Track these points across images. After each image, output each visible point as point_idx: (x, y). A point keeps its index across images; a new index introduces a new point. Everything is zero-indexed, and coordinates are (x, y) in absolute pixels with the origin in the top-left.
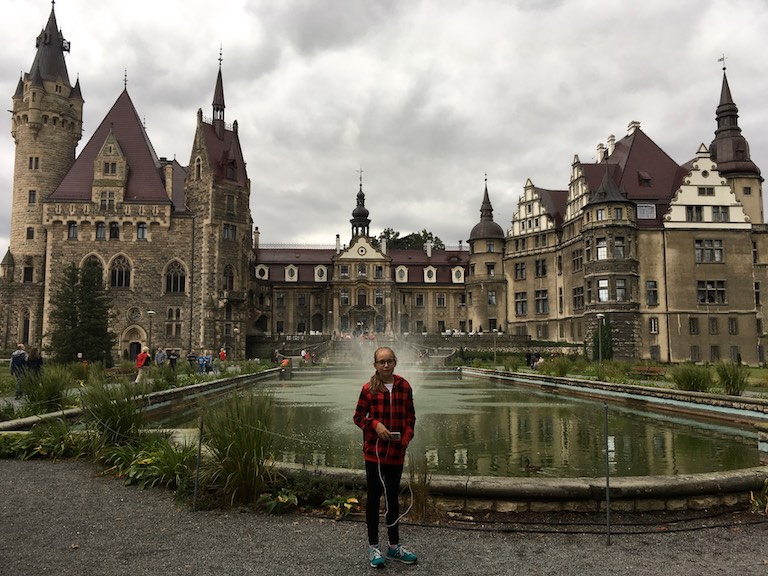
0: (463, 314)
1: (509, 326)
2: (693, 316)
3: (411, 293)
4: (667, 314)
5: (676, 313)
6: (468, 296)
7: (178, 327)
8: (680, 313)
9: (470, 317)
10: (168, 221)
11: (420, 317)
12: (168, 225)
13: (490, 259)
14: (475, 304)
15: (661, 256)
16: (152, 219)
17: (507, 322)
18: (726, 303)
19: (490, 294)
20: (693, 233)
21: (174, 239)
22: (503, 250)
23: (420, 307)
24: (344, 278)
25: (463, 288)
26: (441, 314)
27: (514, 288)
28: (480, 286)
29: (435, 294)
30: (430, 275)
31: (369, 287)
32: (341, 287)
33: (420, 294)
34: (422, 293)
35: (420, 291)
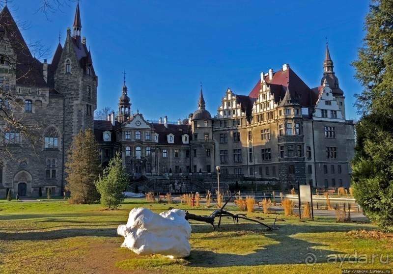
0: (188, 162)
2: (325, 164)
3: (161, 149)
4: (315, 163)
5: (319, 163)
6: (192, 151)
7: (54, 172)
8: (321, 163)
10: (48, 100)
12: (47, 102)
13: (206, 131)
14: (198, 156)
15: (312, 134)
16: (37, 98)
18: (337, 158)
19: (207, 151)
20: (324, 123)
21: (51, 112)
22: (212, 126)
23: (165, 158)
24: (128, 139)
25: (189, 146)
26: (177, 162)
27: (219, 147)
28: (202, 146)
29: (173, 150)
30: (171, 138)
31: (143, 146)
32: (126, 145)
33: (165, 149)
34: (166, 149)
35: (166, 148)
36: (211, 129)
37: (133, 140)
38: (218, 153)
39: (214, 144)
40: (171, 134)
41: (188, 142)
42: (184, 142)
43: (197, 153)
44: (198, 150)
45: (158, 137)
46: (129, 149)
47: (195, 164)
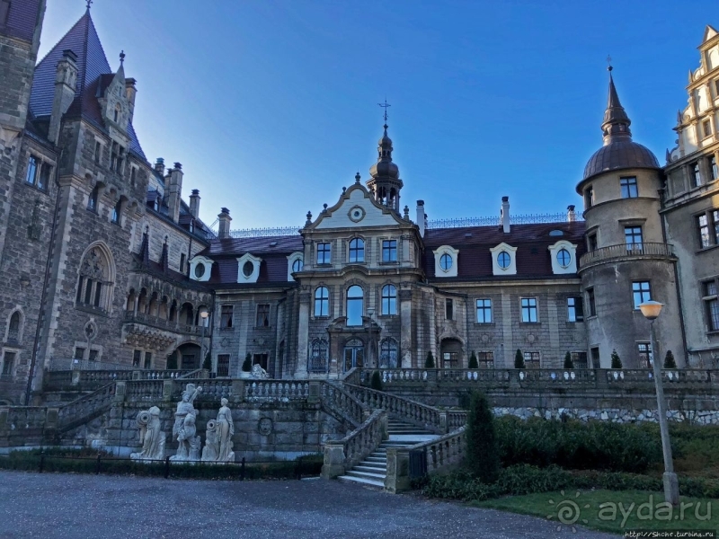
0: (578, 337)
1: (693, 360)
3: (466, 297)
6: (586, 296)
9: (594, 342)
11: (485, 344)
13: (630, 214)
14: (601, 313)
17: (687, 352)
19: (636, 286)
22: (662, 192)
23: (484, 325)
24: (324, 265)
25: (575, 282)
26: (532, 338)
27: (696, 271)
28: (612, 272)
29: (514, 298)
30: (504, 261)
31: (368, 281)
32: (314, 283)
33: (483, 298)
34: (488, 297)
35: (484, 292)
36: (656, 206)
37: (339, 267)
38: (691, 294)
39: (674, 260)
40: (503, 246)
41: (573, 269)
42: (557, 269)
43: (598, 301)
44: (600, 285)
45: (455, 257)
46: (326, 295)
47: (594, 343)
